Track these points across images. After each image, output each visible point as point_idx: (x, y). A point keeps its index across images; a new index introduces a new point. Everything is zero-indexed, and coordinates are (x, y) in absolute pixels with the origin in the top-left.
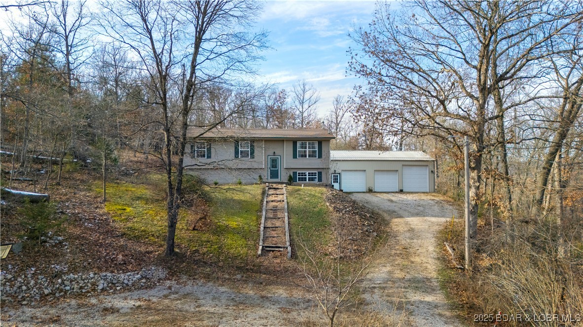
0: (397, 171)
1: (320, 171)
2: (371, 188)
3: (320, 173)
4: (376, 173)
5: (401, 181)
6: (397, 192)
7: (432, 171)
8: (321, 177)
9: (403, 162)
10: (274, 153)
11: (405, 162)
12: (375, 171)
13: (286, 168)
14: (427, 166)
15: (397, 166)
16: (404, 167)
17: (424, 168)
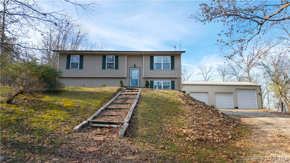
0: (232, 93)
1: (173, 80)
2: (213, 106)
3: (173, 83)
4: (216, 94)
5: (236, 101)
6: (233, 109)
7: (259, 94)
8: (174, 85)
9: (236, 86)
10: (135, 65)
11: (237, 87)
12: (215, 93)
13: (144, 78)
14: (255, 89)
15: (233, 90)
16: (237, 91)
17: (253, 91)
